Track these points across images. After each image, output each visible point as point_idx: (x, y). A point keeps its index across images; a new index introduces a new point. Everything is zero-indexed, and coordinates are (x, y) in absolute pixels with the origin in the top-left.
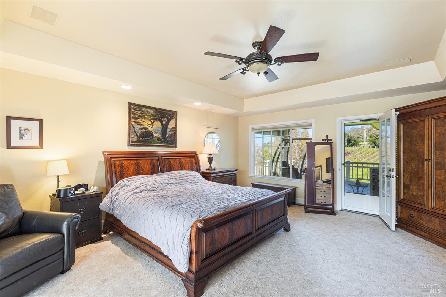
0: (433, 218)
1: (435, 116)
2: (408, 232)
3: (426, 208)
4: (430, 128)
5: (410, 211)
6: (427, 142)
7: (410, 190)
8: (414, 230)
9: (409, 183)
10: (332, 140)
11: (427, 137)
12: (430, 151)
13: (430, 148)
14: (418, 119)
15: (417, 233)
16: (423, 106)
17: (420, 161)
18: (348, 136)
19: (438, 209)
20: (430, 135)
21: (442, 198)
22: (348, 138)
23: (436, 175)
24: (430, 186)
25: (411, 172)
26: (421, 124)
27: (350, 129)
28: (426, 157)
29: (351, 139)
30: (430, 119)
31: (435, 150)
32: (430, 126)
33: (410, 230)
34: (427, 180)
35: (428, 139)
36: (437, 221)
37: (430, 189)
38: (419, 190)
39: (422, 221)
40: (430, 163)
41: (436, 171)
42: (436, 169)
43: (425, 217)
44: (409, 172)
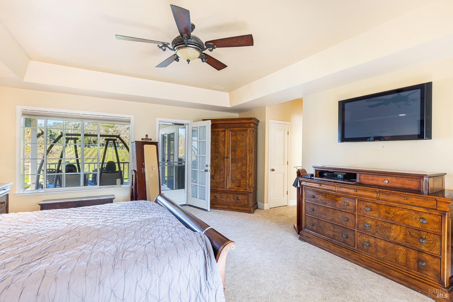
0: (229, 195)
1: (231, 129)
2: (214, 209)
3: (225, 190)
4: (228, 137)
5: (214, 194)
6: (227, 146)
7: (215, 179)
8: (218, 206)
9: (214, 175)
10: (151, 140)
11: (227, 142)
12: (228, 152)
13: (228, 150)
14: (221, 130)
15: (220, 208)
16: (225, 121)
17: (222, 158)
18: (51, 132)
19: (233, 188)
20: (228, 141)
21: (234, 181)
22: (51, 134)
23: (231, 167)
24: (228, 175)
25: (215, 167)
26: (222, 134)
27: (52, 124)
28: (226, 155)
29: (54, 136)
30: (228, 131)
31: (231, 151)
32: (228, 135)
33: (215, 207)
34: (226, 171)
35: (227, 143)
36: (232, 196)
37: (228, 176)
38: (221, 178)
39: (222, 199)
40: (228, 159)
41: (231, 164)
42: (231, 163)
43: (225, 195)
44: (214, 166)
